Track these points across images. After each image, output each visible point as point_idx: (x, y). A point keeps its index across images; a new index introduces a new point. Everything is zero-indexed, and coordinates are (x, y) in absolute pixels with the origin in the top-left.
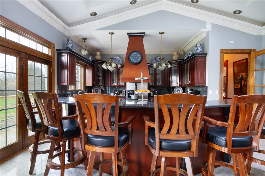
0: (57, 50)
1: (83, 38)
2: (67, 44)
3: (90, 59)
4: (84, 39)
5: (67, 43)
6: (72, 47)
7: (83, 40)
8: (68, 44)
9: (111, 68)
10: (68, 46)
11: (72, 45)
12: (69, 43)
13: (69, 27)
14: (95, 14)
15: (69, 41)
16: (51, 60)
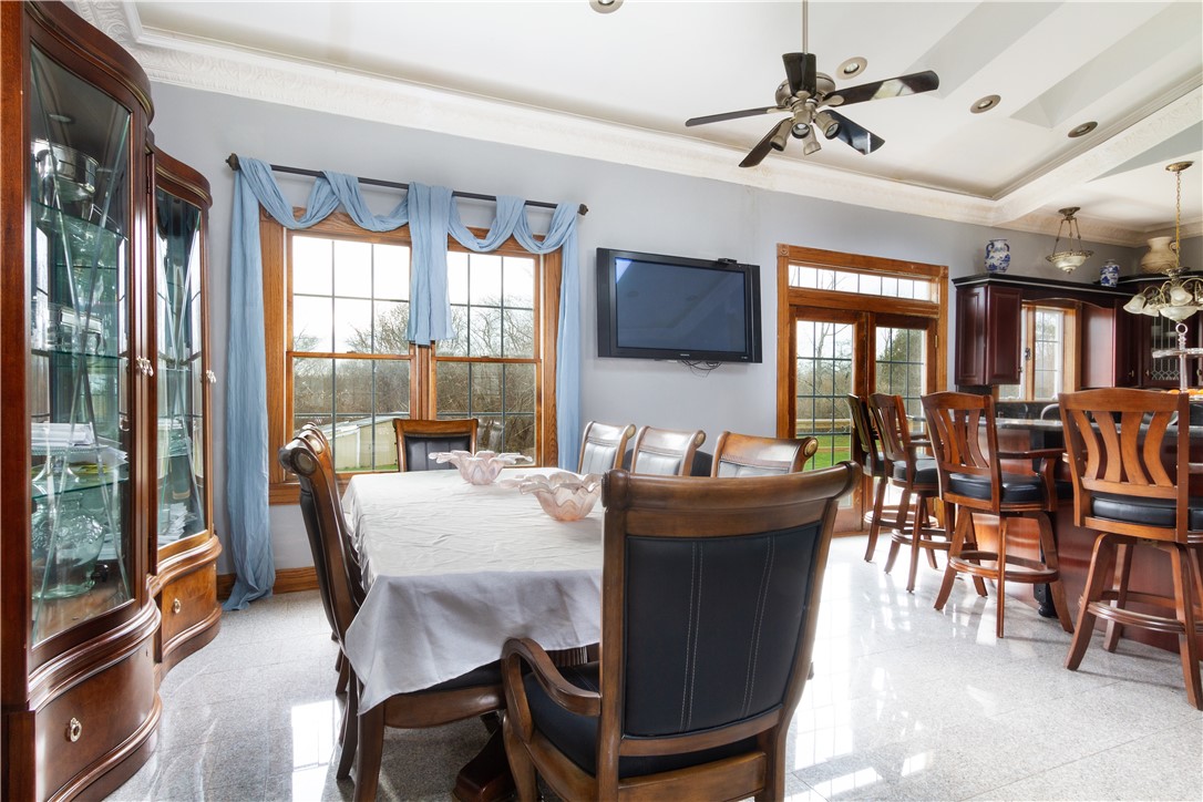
0: (955, 281)
1: (1063, 211)
2: (987, 257)
3: (1109, 276)
4: (1069, 213)
5: (988, 252)
6: (1007, 259)
7: (1063, 217)
8: (991, 254)
9: (1173, 311)
10: (990, 262)
11: (1003, 254)
12: (997, 250)
13: (996, 199)
14: (1091, 126)
15: (995, 243)
16: (936, 313)
